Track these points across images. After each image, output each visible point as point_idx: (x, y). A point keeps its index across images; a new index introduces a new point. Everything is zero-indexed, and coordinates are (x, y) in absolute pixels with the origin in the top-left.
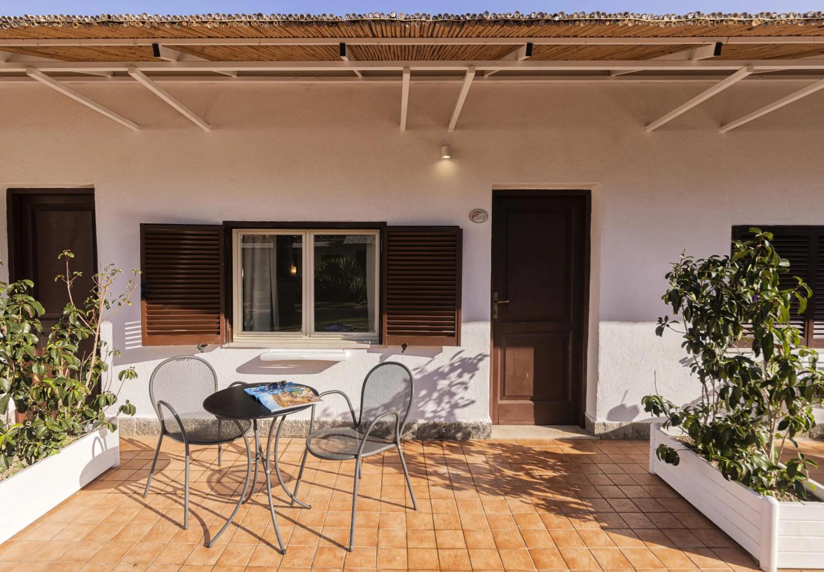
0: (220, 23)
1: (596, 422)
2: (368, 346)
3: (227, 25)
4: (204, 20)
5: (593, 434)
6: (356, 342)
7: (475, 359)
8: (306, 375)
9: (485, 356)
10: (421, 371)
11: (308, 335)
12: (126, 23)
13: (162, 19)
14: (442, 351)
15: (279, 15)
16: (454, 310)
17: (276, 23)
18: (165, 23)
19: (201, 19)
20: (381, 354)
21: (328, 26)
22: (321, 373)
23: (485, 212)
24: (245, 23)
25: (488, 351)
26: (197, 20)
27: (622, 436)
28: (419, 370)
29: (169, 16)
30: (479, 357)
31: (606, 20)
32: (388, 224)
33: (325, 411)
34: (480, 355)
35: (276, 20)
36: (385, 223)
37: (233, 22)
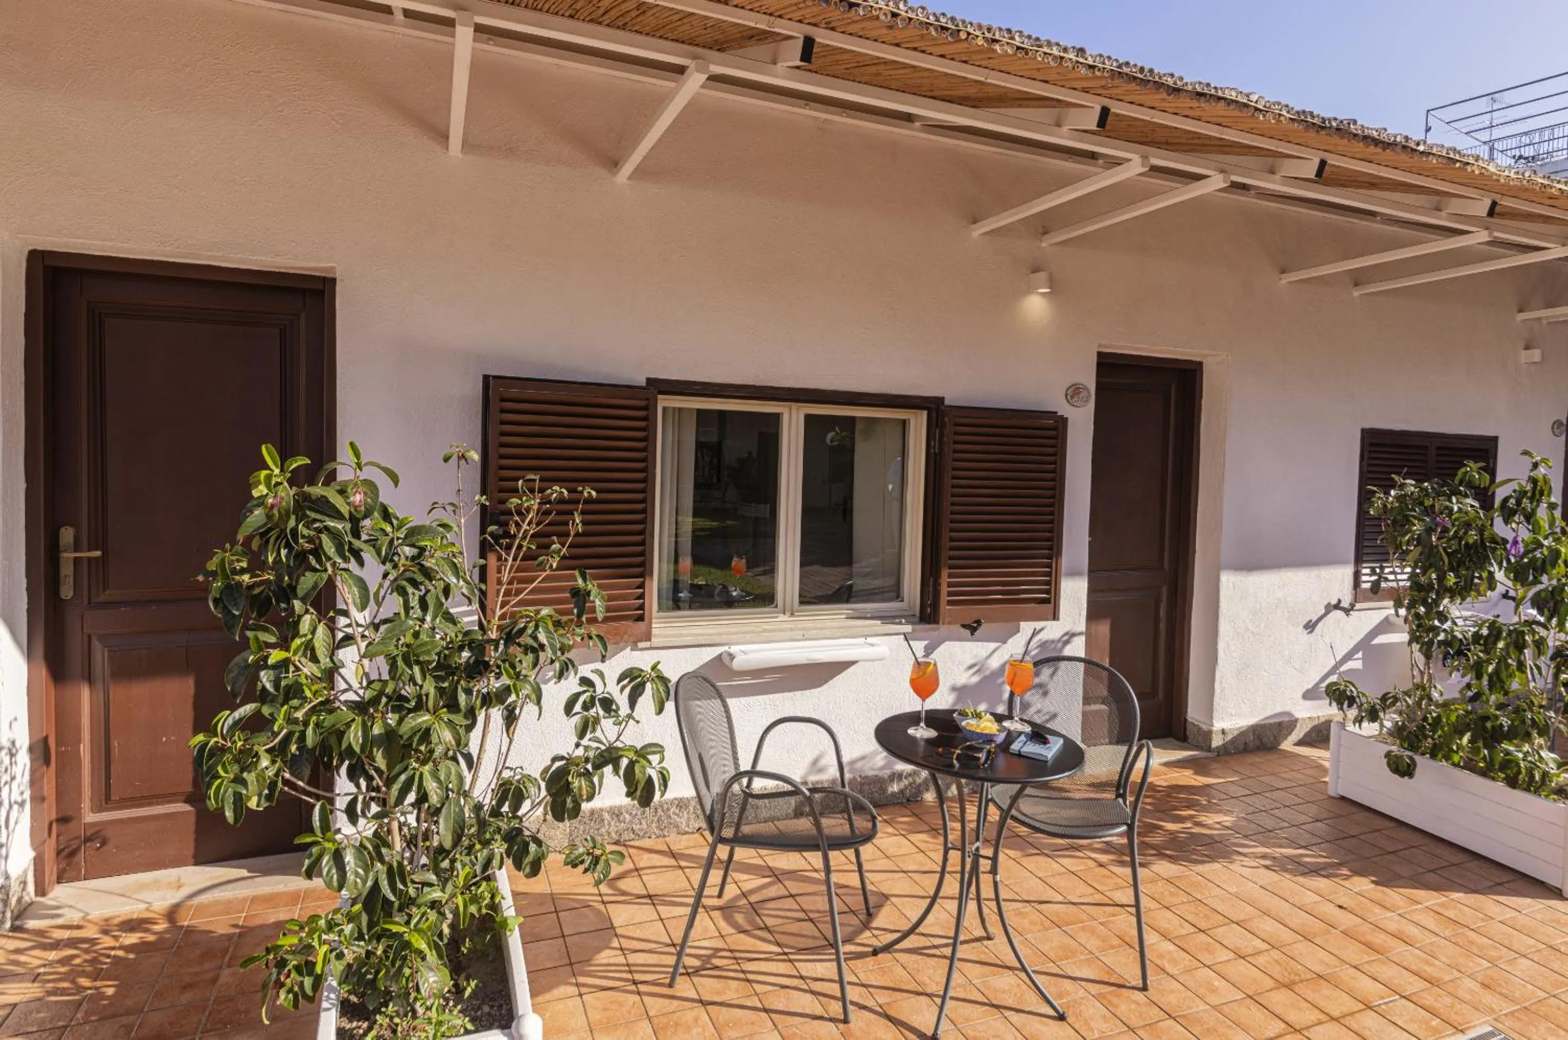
0: (1018, 48)
1: (1214, 729)
2: (908, 628)
3: (1027, 53)
4: (997, 37)
5: (1209, 749)
6: (879, 622)
7: (1059, 641)
8: (798, 693)
9: (1074, 635)
10: (978, 671)
11: (788, 614)
12: (865, 7)
13: (931, 17)
14: (1018, 631)
15: (1109, 58)
16: (1051, 559)
17: (1099, 70)
18: (931, 25)
19: (994, 35)
20: (926, 642)
21: (1167, 91)
22: (825, 686)
23: (1086, 388)
24: (1055, 58)
25: (1082, 626)
26: (987, 35)
27: (1241, 747)
28: (976, 668)
29: (944, 14)
30: (1066, 638)
31: (1457, 161)
32: (947, 402)
33: (815, 762)
34: (1066, 634)
35: (1101, 65)
36: (940, 400)
37: (1037, 51)
